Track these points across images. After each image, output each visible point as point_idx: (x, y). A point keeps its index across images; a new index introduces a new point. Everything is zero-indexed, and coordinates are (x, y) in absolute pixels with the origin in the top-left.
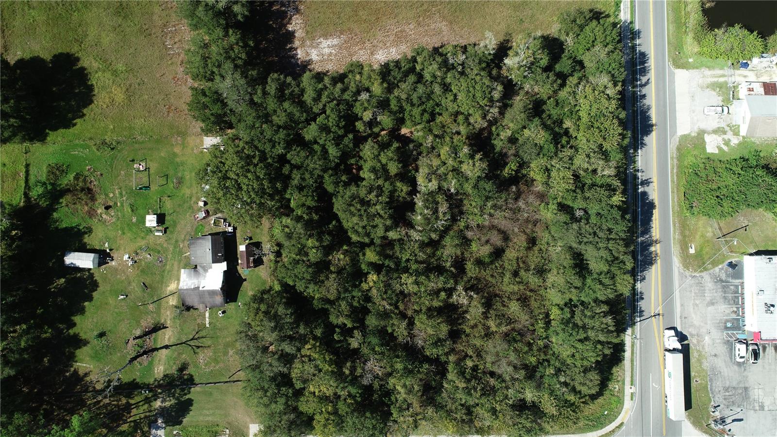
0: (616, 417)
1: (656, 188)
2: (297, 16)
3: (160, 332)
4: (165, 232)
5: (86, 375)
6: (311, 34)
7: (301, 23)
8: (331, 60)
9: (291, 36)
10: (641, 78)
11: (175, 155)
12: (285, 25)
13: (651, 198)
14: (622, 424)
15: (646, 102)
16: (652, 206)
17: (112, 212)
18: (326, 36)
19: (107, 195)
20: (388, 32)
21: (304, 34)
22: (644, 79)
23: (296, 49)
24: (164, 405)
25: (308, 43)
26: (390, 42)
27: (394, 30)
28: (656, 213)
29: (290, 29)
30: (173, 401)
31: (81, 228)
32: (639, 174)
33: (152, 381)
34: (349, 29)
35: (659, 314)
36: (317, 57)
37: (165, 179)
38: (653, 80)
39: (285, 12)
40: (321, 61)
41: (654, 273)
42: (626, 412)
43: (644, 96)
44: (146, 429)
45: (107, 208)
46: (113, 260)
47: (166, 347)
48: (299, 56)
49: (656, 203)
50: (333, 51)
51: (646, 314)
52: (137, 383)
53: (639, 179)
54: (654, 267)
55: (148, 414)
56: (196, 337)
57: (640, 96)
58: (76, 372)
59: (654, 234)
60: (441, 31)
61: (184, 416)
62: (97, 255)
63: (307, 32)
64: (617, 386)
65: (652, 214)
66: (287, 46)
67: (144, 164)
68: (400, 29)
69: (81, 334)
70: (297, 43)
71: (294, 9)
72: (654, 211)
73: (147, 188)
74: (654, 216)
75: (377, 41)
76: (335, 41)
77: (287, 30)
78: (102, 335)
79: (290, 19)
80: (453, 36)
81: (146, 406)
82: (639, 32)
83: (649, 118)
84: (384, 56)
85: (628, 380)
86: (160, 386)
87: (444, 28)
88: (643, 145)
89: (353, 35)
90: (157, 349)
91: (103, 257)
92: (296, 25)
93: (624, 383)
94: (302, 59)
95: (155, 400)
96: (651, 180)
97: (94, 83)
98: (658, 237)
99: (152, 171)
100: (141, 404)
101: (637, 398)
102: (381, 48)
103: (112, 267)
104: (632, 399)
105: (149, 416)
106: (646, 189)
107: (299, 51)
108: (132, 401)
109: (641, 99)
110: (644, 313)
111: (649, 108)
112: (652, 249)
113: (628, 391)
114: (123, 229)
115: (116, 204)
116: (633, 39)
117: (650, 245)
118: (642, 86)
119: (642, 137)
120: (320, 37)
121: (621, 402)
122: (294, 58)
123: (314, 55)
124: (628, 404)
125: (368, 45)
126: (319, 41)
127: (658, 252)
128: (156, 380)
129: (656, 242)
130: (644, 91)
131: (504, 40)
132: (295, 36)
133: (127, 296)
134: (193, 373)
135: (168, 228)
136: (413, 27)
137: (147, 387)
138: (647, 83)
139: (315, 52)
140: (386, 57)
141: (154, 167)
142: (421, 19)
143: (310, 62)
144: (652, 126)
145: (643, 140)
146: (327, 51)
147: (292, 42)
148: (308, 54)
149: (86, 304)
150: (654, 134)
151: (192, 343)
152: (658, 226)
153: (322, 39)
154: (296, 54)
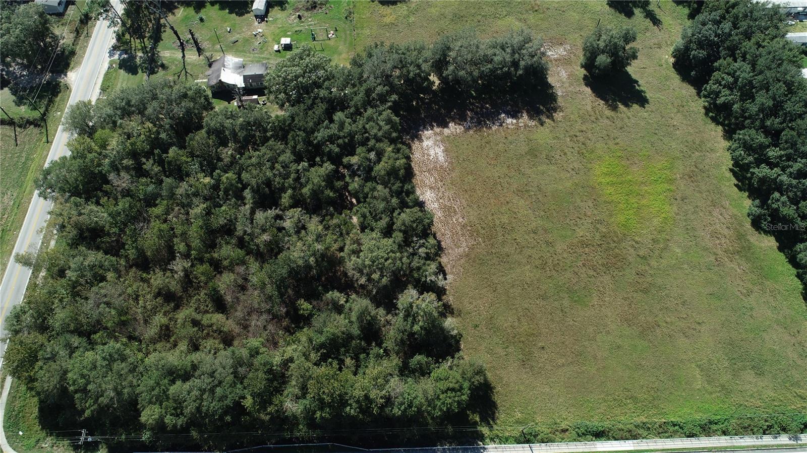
0: (11, 445)
2: (463, 129)
3: (197, 53)
4: (276, 51)
5: (173, 14)
6: (445, 140)
7: (457, 132)
8: (424, 156)
9: (445, 125)
11: (340, 54)
12: (453, 120)
18: (446, 151)
19: (310, 17)
20: (453, 200)
21: (446, 135)
23: (432, 129)
24: (138, 58)
25: (439, 138)
26: (443, 202)
27: (455, 205)
29: (450, 125)
30: (138, 63)
31: (286, 5)
33: (158, 50)
34: (454, 169)
37: (321, 49)
39: (465, 120)
40: (422, 148)
44: (122, 48)
46: (259, 23)
47: (184, 56)
48: (426, 132)
50: (432, 157)
52: (159, 42)
55: (133, 49)
56: (188, 74)
58: (176, 8)
61: (125, 70)
62: (263, 13)
63: (448, 137)
64: (47, 445)
66: (435, 122)
67: (333, 36)
68: (457, 210)
69: (204, 10)
70: (437, 130)
71: (469, 126)
73: (314, 39)
75: (443, 192)
76: (441, 158)
77: (449, 122)
78: (202, 20)
79: (460, 124)
80: (454, 258)
81: (140, 47)
84: (429, 198)
86: (153, 54)
87: (461, 249)
89: (448, 171)
90: (183, 50)
91: (262, 17)
92: (454, 128)
94: (424, 134)
95: (143, 53)
99: (327, 42)
100: (143, 45)
102: (437, 195)
103: (254, 22)
105: (131, 50)
107: (430, 132)
108: (146, 40)
114: (283, 27)
120: (445, 147)
122: (424, 129)
123: (426, 143)
125: (440, 184)
126: (441, 146)
128: (158, 52)
131: (453, 309)
132: (444, 128)
133: (229, 32)
134: (158, 74)
135: (280, 52)
136: (460, 221)
137: (154, 48)
139: (430, 144)
141: (331, 43)
142: (469, 228)
143: (421, 140)
146: (432, 152)
147: (438, 126)
148: (429, 138)
149: (227, 11)
151: (183, 72)
153: (443, 148)
154: (427, 130)
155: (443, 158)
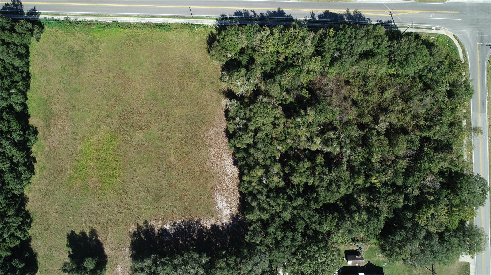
0: (450, 39)
1: (316, 10)
2: (201, 222)
6: (213, 214)
7: (206, 220)
8: (230, 201)
9: (214, 227)
10: (250, 15)
12: (207, 230)
13: (322, 13)
14: (454, 36)
15: (265, 13)
16: (327, 13)
18: (215, 204)
20: (215, 165)
21: (213, 218)
22: (251, 14)
23: (223, 224)
25: (219, 216)
26: (221, 164)
27: (214, 161)
28: (331, 11)
29: (209, 227)
32: (308, 19)
34: (212, 189)
35: (390, 12)
36: (228, 210)
38: (252, 9)
39: (199, 230)
40: (231, 208)
41: (366, 13)
42: (447, 33)
43: (261, 14)
48: (227, 222)
49: (325, 10)
50: (225, 200)
51: (391, 19)
53: (310, 19)
54: (363, 13)
57: (261, 16)
59: (343, 13)
60: (215, 132)
63: (212, 216)
64: (432, 37)
65: (331, 13)
66: (220, 230)
68: (213, 157)
70: (219, 223)
71: (197, 225)
72: (330, 12)
74: (333, 12)
75: (220, 172)
76: (219, 198)
77: (210, 229)
79: (203, 227)
80: (219, 125)
82: (222, 15)
83: (275, 12)
84: (230, 168)
85: (428, 31)
87: (214, 130)
88: (290, 16)
89: (215, 187)
92: (207, 223)
93: (431, 34)
94: (228, 220)
96: (311, 12)
98: (345, 10)
101: (439, 27)
102: (224, 169)
104: (440, 29)
106: (316, 15)
107: (224, 222)
109: (263, 16)
110: (390, 20)
111: (269, 12)
112: (352, 14)
113: (434, 31)
116: (226, 19)
117: (350, 15)
118: (255, 14)
119: (285, 16)
120: (215, 208)
121: (441, 36)
122: (229, 225)
123: (227, 212)
124: (442, 32)
125: (222, 178)
126: (218, 209)
127: (353, 10)
129: (348, 11)
130: (258, 14)
131: (223, 94)
132: (215, 224)
136: (212, 149)
138: (254, 12)
139: (225, 211)
140: (230, 167)
142: (207, 144)
143: (232, 215)
144: (279, 10)
145: (287, 16)
146: (224, 204)
147: (218, 226)
148: (226, 216)
150: (284, 10)
152: (338, 10)
153: (217, 207)
154: (226, 223)
155: (218, 198)
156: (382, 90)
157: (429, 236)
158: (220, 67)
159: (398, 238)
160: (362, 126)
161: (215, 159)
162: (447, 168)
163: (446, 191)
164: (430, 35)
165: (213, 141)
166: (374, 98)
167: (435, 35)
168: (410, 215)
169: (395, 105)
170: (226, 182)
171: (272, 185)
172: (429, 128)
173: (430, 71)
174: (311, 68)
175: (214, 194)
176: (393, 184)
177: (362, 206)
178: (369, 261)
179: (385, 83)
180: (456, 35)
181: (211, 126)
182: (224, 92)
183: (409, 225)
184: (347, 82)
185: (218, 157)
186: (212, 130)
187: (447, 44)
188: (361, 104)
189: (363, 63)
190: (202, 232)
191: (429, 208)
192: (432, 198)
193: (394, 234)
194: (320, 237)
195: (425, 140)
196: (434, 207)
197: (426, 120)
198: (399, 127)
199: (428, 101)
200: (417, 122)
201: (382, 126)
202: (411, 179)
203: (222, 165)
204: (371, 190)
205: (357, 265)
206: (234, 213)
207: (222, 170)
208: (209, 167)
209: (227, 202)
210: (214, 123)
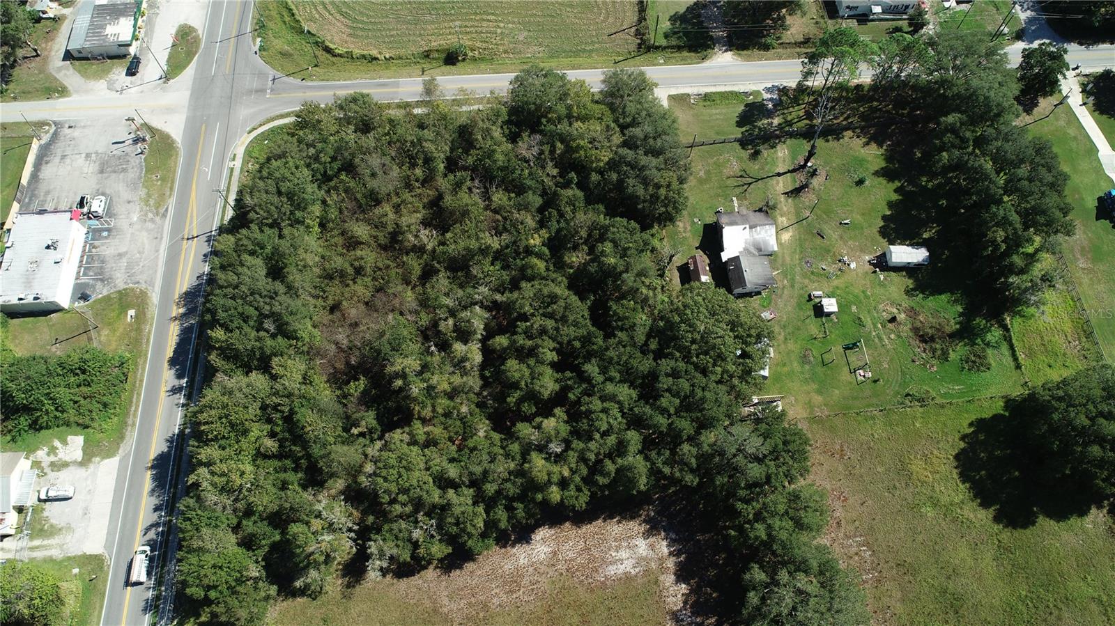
0: (255, 138)
1: (163, 385)
2: (675, 609)
3: (790, 188)
4: (810, 296)
5: (867, 144)
6: (651, 578)
7: (668, 597)
8: (615, 540)
9: (682, 575)
10: (155, 537)
11: (819, 392)
12: (692, 591)
13: (173, 372)
14: (250, 132)
15: (154, 501)
16: (173, 362)
17: (886, 316)
18: (627, 578)
19: (899, 336)
20: (533, 590)
21: (662, 578)
22: (152, 535)
23: (671, 554)
24: (770, 120)
25: (653, 565)
26: (529, 573)
27: (524, 593)
28: (169, 353)
29: (683, 586)
30: (760, 124)
31: (921, 296)
32: (182, 401)
33: (789, 141)
34: (592, 591)
35: (188, 239)
36: (637, 543)
37: (826, 361)
38: (139, 533)
39: (695, 613)
40: (631, 537)
41: (185, 281)
42: (243, 143)
43: (156, 509)
44: (784, 98)
45: (893, 320)
46: (869, 262)
47: (779, 175)
48: (665, 543)
49: (166, 365)
50: (614, 554)
51: (204, 238)
52: (805, 138)
53: (185, 395)
54: (184, 289)
55: (786, 111)
56: (746, 187)
57: (161, 510)
58: (880, 145)
59: (177, 328)
60: (450, 598)
61: (744, 111)
62: (890, 264)
63: (656, 582)
64: (250, 166)
65: (175, 352)
66: (686, 558)
67: (860, 378)
68: (515, 596)
69: (885, 182)
70: (671, 563)
71: (682, 620)
72: (171, 355)
73: (847, 348)
74: (173, 349)
75: (548, 573)
76: (612, 570)
77: (688, 584)
78: (860, 182)
79: (685, 603)
80: (432, 590)
81: (789, 118)
82: (145, 610)
83: (155, 478)
84: (536, 551)
85: (236, 173)
86: (778, 137)
87: (446, 601)
88: (170, 440)
89: (586, 582)
90: (789, 171)
91: (882, 263)
92: (675, 594)
93: (242, 169)
94: (660, 540)
95: (780, 124)
96: (168, 394)
97: (961, 486)
98: (173, 324)
99: (846, 369)
100: (796, 120)
101: (230, 155)
102: (541, 563)
103: (867, 254)
104: (235, 155)
105: (783, 109)
106: (176, 383)
107: (666, 551)
108: (807, 122)
109: (162, 505)
110: (206, 239)
111: (153, 491)
112: (182, 310)
113: (238, 164)
114: (867, 297)
115: (884, 326)
116: (158, 598)
117: (184, 315)
118: (156, 525)
119: (169, 452)
120: (636, 576)
121: (248, 153)
122: (671, 539)
123: (642, 545)
124: (240, 152)
125: (562, 567)
126: (637, 570)
127: (175, 308)
128: (784, 142)
129: (176, 318)
130: (154, 517)
131: (354, 586)
132: (675, 574)
133: (841, 223)
134: (743, 151)
135: (808, 301)
136: (495, 600)
137: (792, 135)
138: (148, 529)
139: (641, 551)
140: (533, 549)
141: (845, 375)
142: (481, 615)
143: (647, 534)
144: (153, 467)
145: (169, 447)
146: (624, 554)
147: (678, 565)
148: (652, 547)
149: (888, 213)
150: (152, 455)
151: (750, 180)
152: (170, 338)
153: (633, 572)
154: (667, 546)
155: (613, 573)
156: (353, 243)
157: (629, 144)
158: (285, 603)
159: (640, 191)
160: (428, 274)
161: (519, 590)
162: (502, 127)
163: (545, 126)
164: (246, 169)
165: (473, 600)
166: (369, 257)
167: (245, 162)
168: (595, 177)
169: (384, 220)
170: (571, 555)
171: (564, 429)
172: (428, 160)
173: (316, 158)
174: (300, 378)
175: (603, 583)
176: (541, 210)
177: (588, 258)
178: (697, 248)
179: (339, 240)
180: (248, 129)
181: (435, 611)
182: (349, 586)
183: (614, 176)
184: (334, 309)
185: (513, 582)
186: (447, 605)
187: (266, 142)
188: (381, 281)
189: (294, 276)
190: (697, 605)
191: (579, 148)
192: (559, 145)
193: (635, 198)
194: (661, 324)
195: (452, 165)
196: (575, 140)
197: (413, 165)
198: (428, 212)
199: (375, 161)
200: (417, 181)
201: (428, 238)
202: (528, 182)
203: (531, 569)
204: (557, 246)
205: (708, 268)
206: (644, 527)
207: (543, 568)
208: (539, 604)
209: (618, 549)
210: (428, 604)
